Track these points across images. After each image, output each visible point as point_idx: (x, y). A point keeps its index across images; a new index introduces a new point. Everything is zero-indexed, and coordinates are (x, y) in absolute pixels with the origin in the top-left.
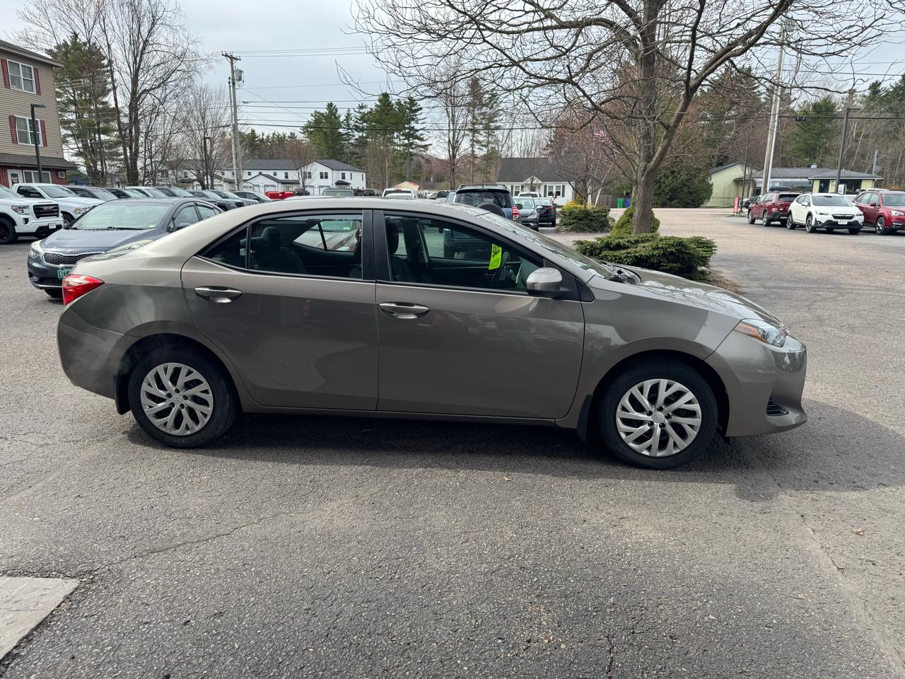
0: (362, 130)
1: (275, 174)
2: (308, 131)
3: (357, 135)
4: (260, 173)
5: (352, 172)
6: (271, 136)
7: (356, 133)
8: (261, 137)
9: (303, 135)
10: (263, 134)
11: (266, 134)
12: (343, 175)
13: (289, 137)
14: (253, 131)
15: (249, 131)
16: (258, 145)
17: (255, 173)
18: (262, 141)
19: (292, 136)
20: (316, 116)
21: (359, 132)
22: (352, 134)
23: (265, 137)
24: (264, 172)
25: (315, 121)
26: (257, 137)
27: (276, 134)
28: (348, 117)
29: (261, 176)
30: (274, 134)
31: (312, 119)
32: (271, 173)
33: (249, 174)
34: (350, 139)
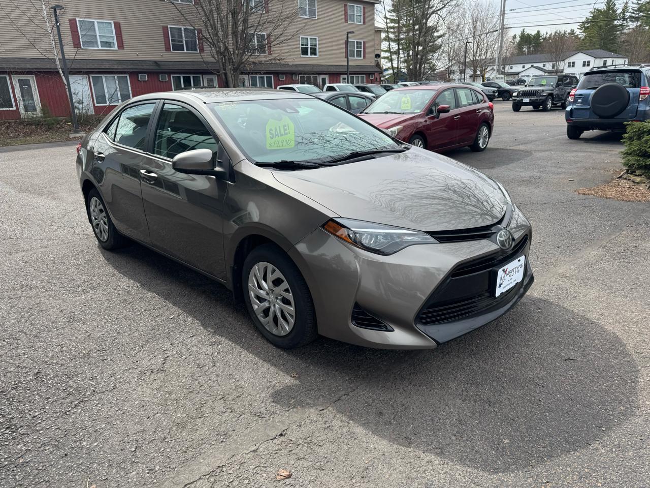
0: (637, 19)
1: (544, 66)
2: (584, 27)
3: (632, 25)
4: (532, 66)
5: (614, 59)
6: (553, 34)
7: (630, 23)
8: (545, 36)
9: (580, 30)
10: (547, 34)
11: (549, 33)
12: (605, 62)
13: (569, 33)
14: (539, 32)
15: (536, 32)
16: (541, 43)
17: (527, 66)
18: (545, 39)
19: (572, 32)
20: (594, 13)
21: (633, 22)
22: (626, 24)
23: (548, 36)
24: (535, 65)
25: (593, 17)
26: (541, 37)
27: (558, 32)
28: (625, 10)
29: (533, 68)
30: (556, 32)
31: (590, 16)
32: (541, 65)
33: (524, 67)
34: (623, 29)
